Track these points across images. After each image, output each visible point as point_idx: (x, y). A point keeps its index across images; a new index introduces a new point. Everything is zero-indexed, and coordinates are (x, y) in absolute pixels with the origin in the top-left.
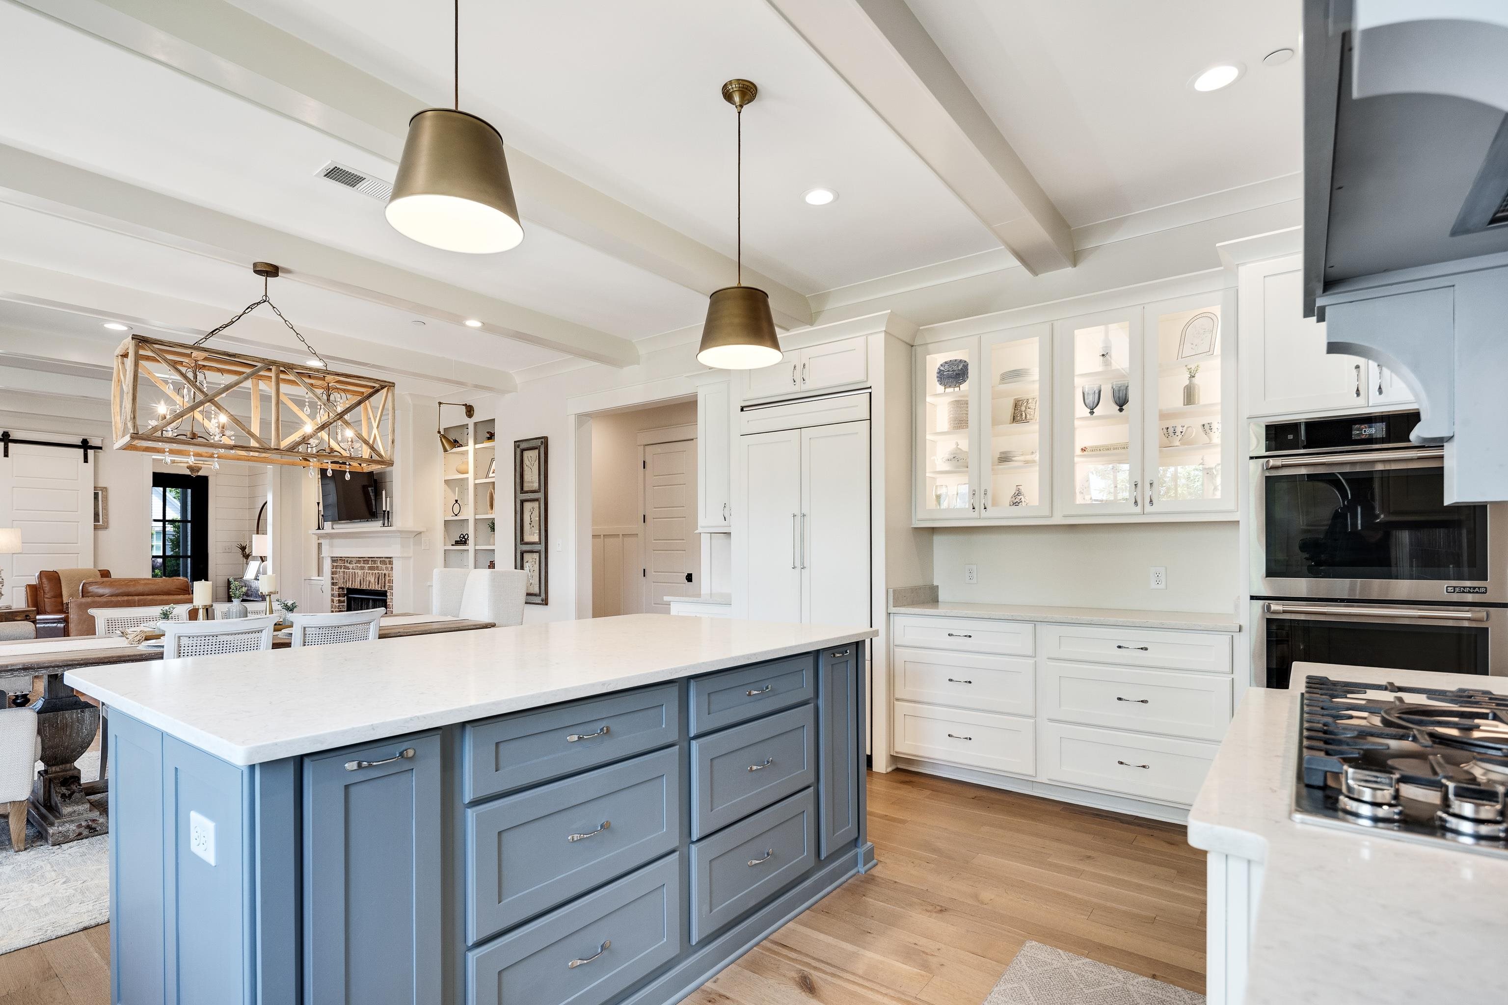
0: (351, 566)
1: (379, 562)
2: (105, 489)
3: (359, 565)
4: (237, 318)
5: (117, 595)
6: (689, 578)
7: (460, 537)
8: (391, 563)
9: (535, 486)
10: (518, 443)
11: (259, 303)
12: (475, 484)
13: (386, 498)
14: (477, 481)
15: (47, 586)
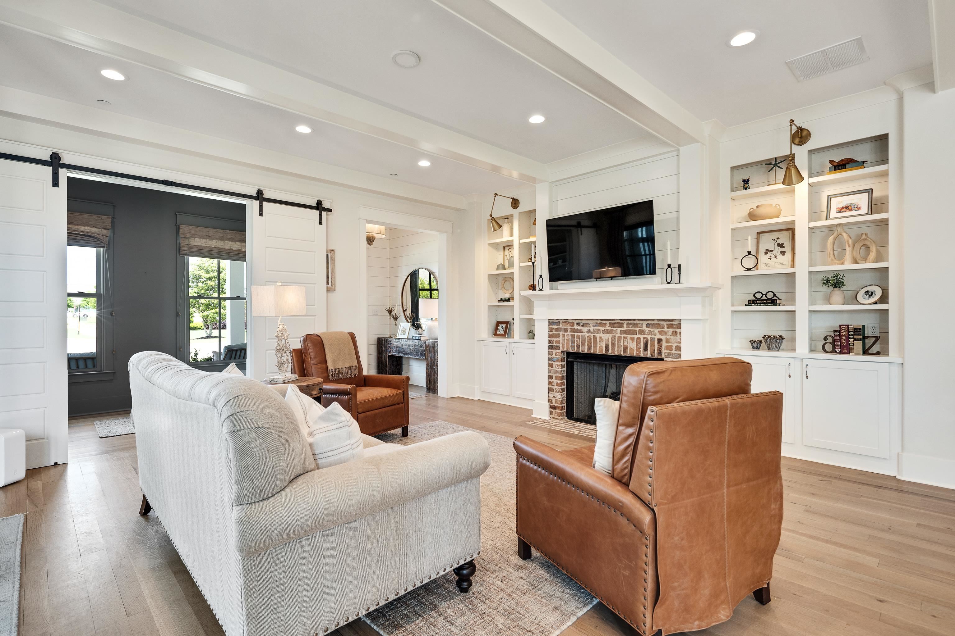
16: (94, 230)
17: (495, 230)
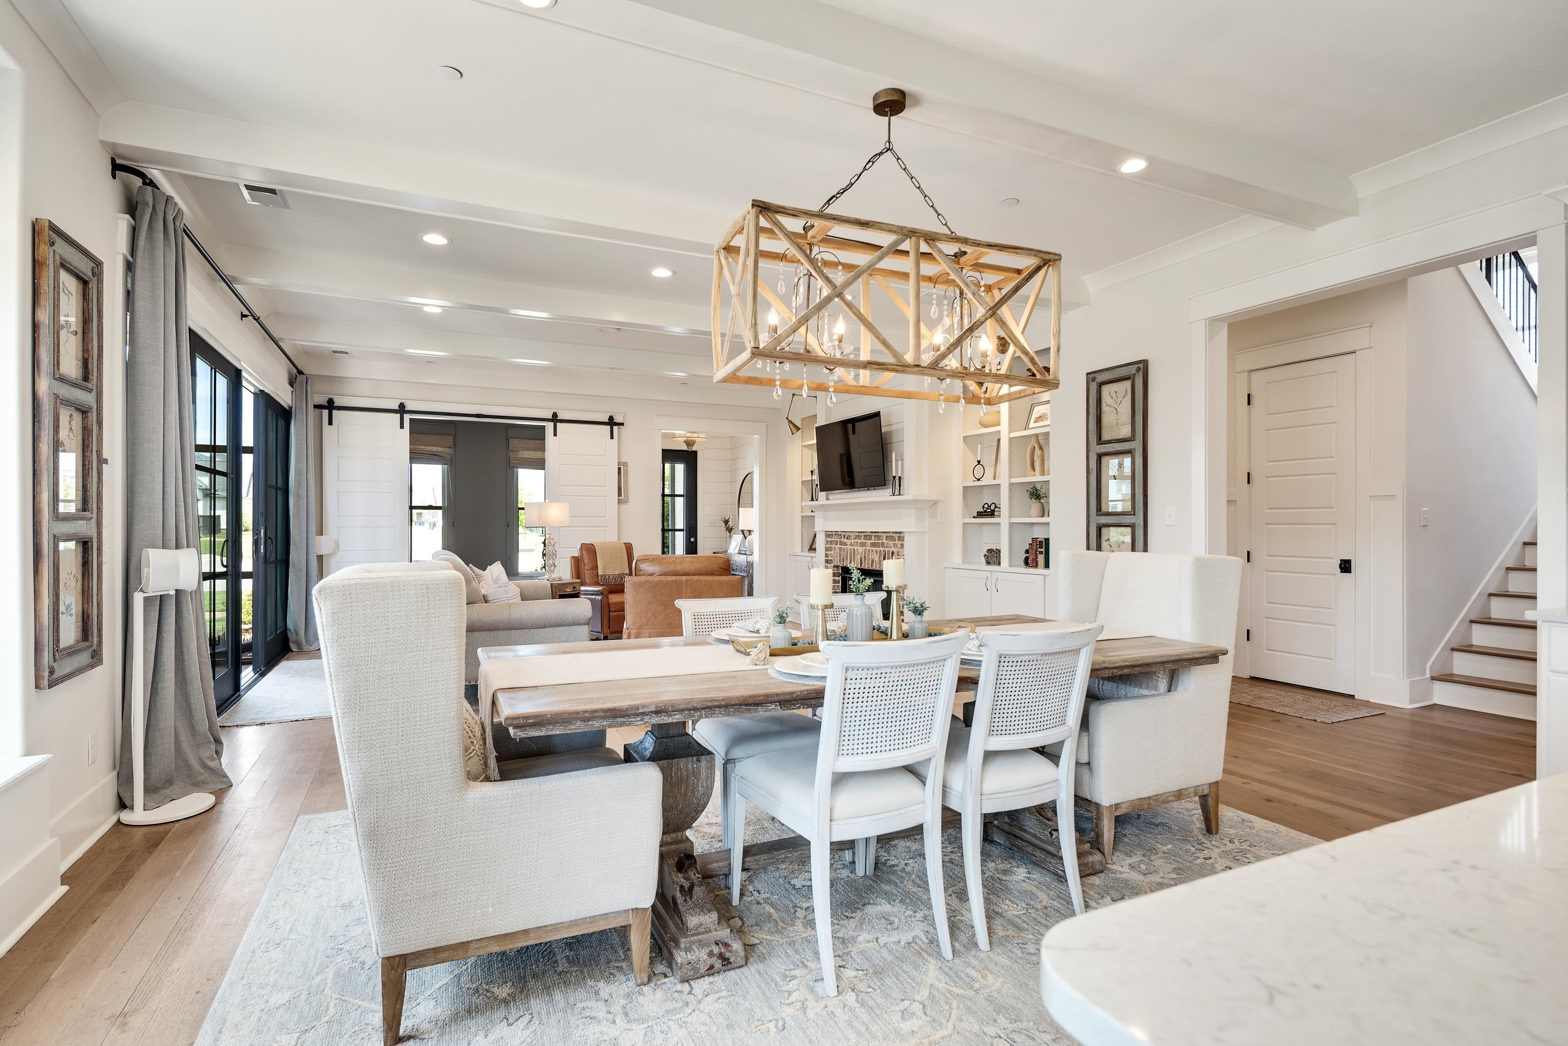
0: (848, 542)
1: (884, 538)
2: (625, 464)
3: (859, 541)
4: (856, 177)
5: (666, 574)
6: (1346, 566)
7: (983, 507)
8: (901, 539)
9: (1126, 431)
10: (1092, 376)
11: (881, 154)
12: (1011, 439)
13: (897, 461)
14: (1013, 435)
15: (586, 559)
16: (440, 449)
17: (793, 434)
